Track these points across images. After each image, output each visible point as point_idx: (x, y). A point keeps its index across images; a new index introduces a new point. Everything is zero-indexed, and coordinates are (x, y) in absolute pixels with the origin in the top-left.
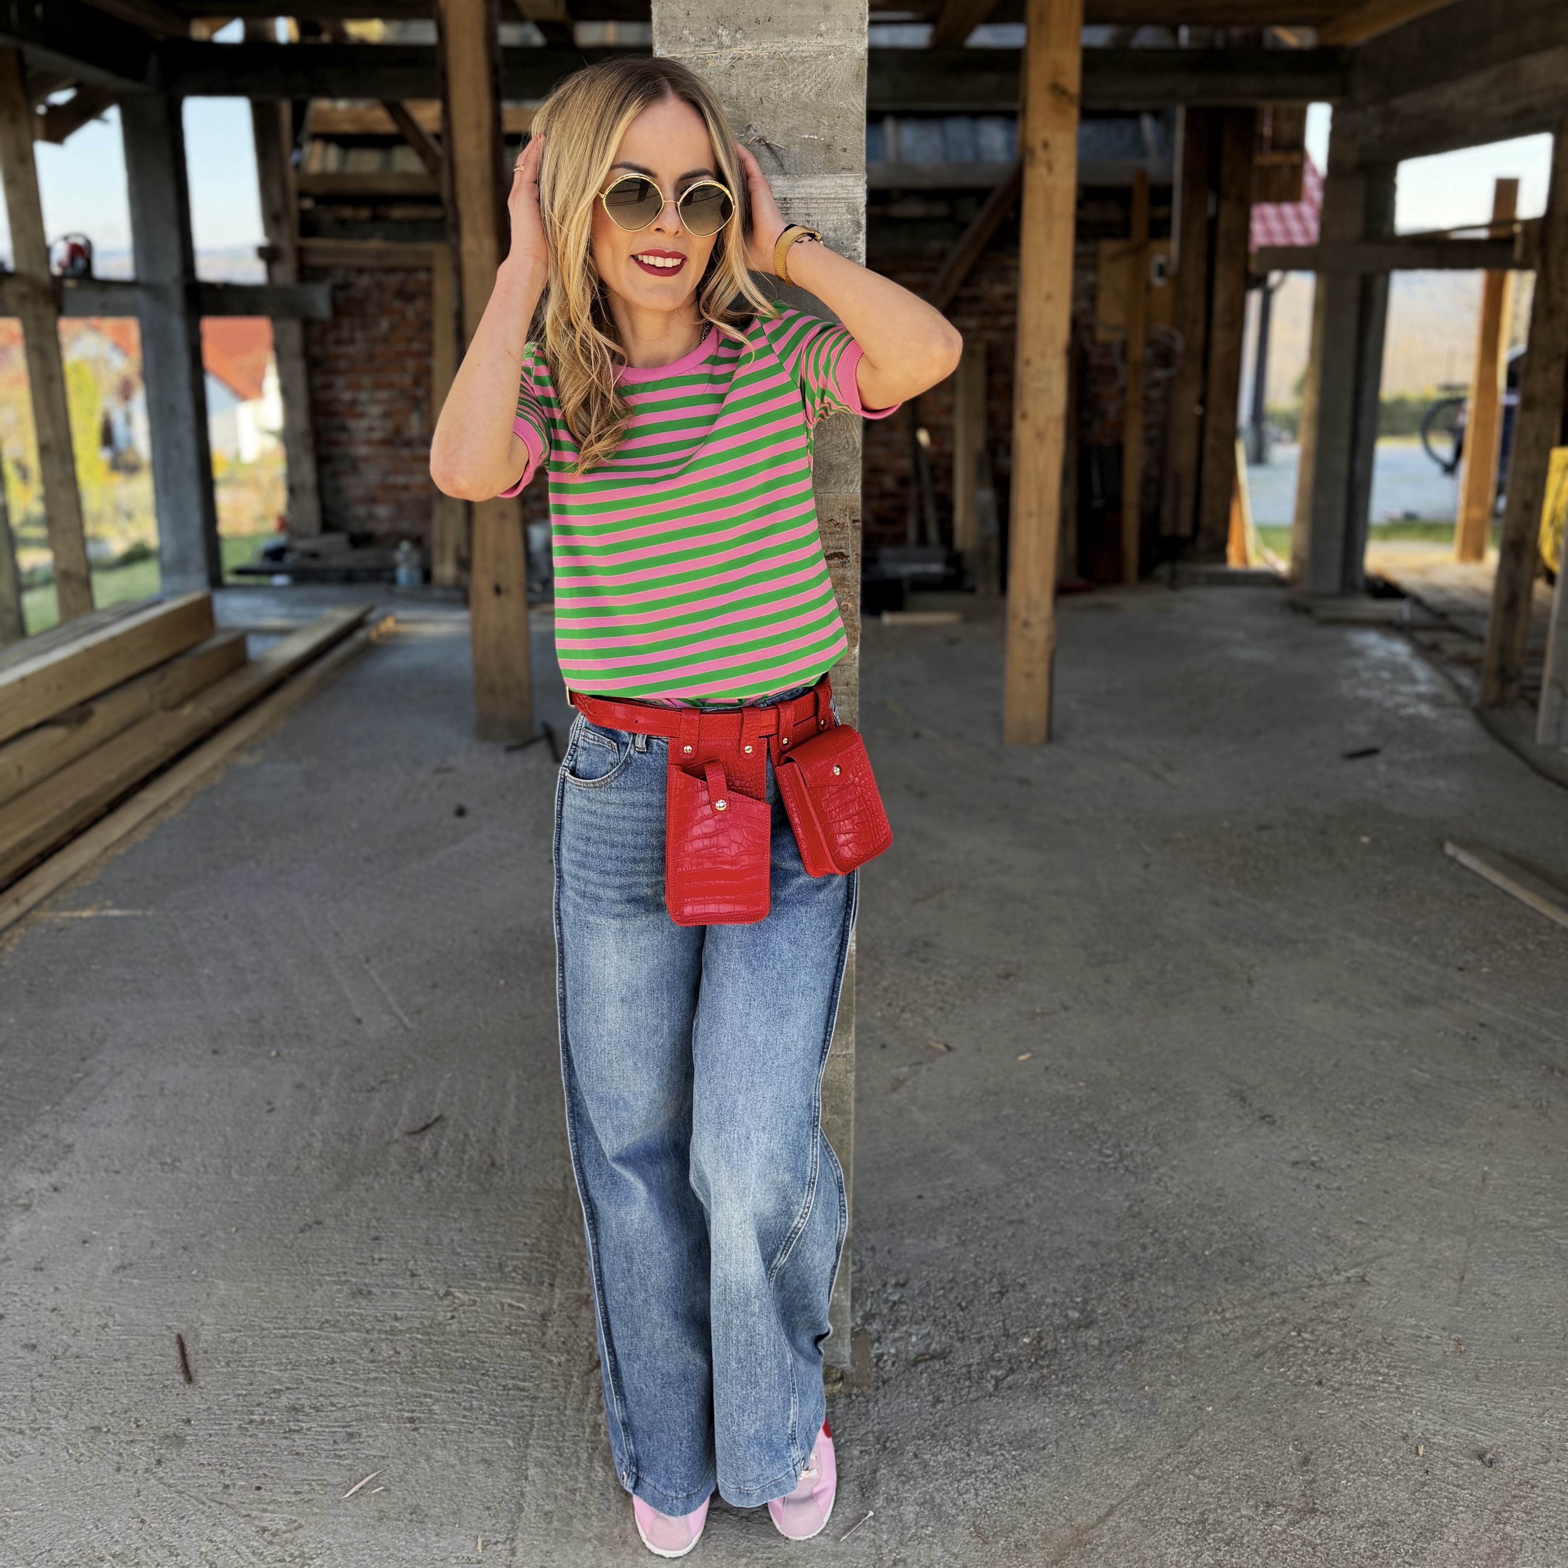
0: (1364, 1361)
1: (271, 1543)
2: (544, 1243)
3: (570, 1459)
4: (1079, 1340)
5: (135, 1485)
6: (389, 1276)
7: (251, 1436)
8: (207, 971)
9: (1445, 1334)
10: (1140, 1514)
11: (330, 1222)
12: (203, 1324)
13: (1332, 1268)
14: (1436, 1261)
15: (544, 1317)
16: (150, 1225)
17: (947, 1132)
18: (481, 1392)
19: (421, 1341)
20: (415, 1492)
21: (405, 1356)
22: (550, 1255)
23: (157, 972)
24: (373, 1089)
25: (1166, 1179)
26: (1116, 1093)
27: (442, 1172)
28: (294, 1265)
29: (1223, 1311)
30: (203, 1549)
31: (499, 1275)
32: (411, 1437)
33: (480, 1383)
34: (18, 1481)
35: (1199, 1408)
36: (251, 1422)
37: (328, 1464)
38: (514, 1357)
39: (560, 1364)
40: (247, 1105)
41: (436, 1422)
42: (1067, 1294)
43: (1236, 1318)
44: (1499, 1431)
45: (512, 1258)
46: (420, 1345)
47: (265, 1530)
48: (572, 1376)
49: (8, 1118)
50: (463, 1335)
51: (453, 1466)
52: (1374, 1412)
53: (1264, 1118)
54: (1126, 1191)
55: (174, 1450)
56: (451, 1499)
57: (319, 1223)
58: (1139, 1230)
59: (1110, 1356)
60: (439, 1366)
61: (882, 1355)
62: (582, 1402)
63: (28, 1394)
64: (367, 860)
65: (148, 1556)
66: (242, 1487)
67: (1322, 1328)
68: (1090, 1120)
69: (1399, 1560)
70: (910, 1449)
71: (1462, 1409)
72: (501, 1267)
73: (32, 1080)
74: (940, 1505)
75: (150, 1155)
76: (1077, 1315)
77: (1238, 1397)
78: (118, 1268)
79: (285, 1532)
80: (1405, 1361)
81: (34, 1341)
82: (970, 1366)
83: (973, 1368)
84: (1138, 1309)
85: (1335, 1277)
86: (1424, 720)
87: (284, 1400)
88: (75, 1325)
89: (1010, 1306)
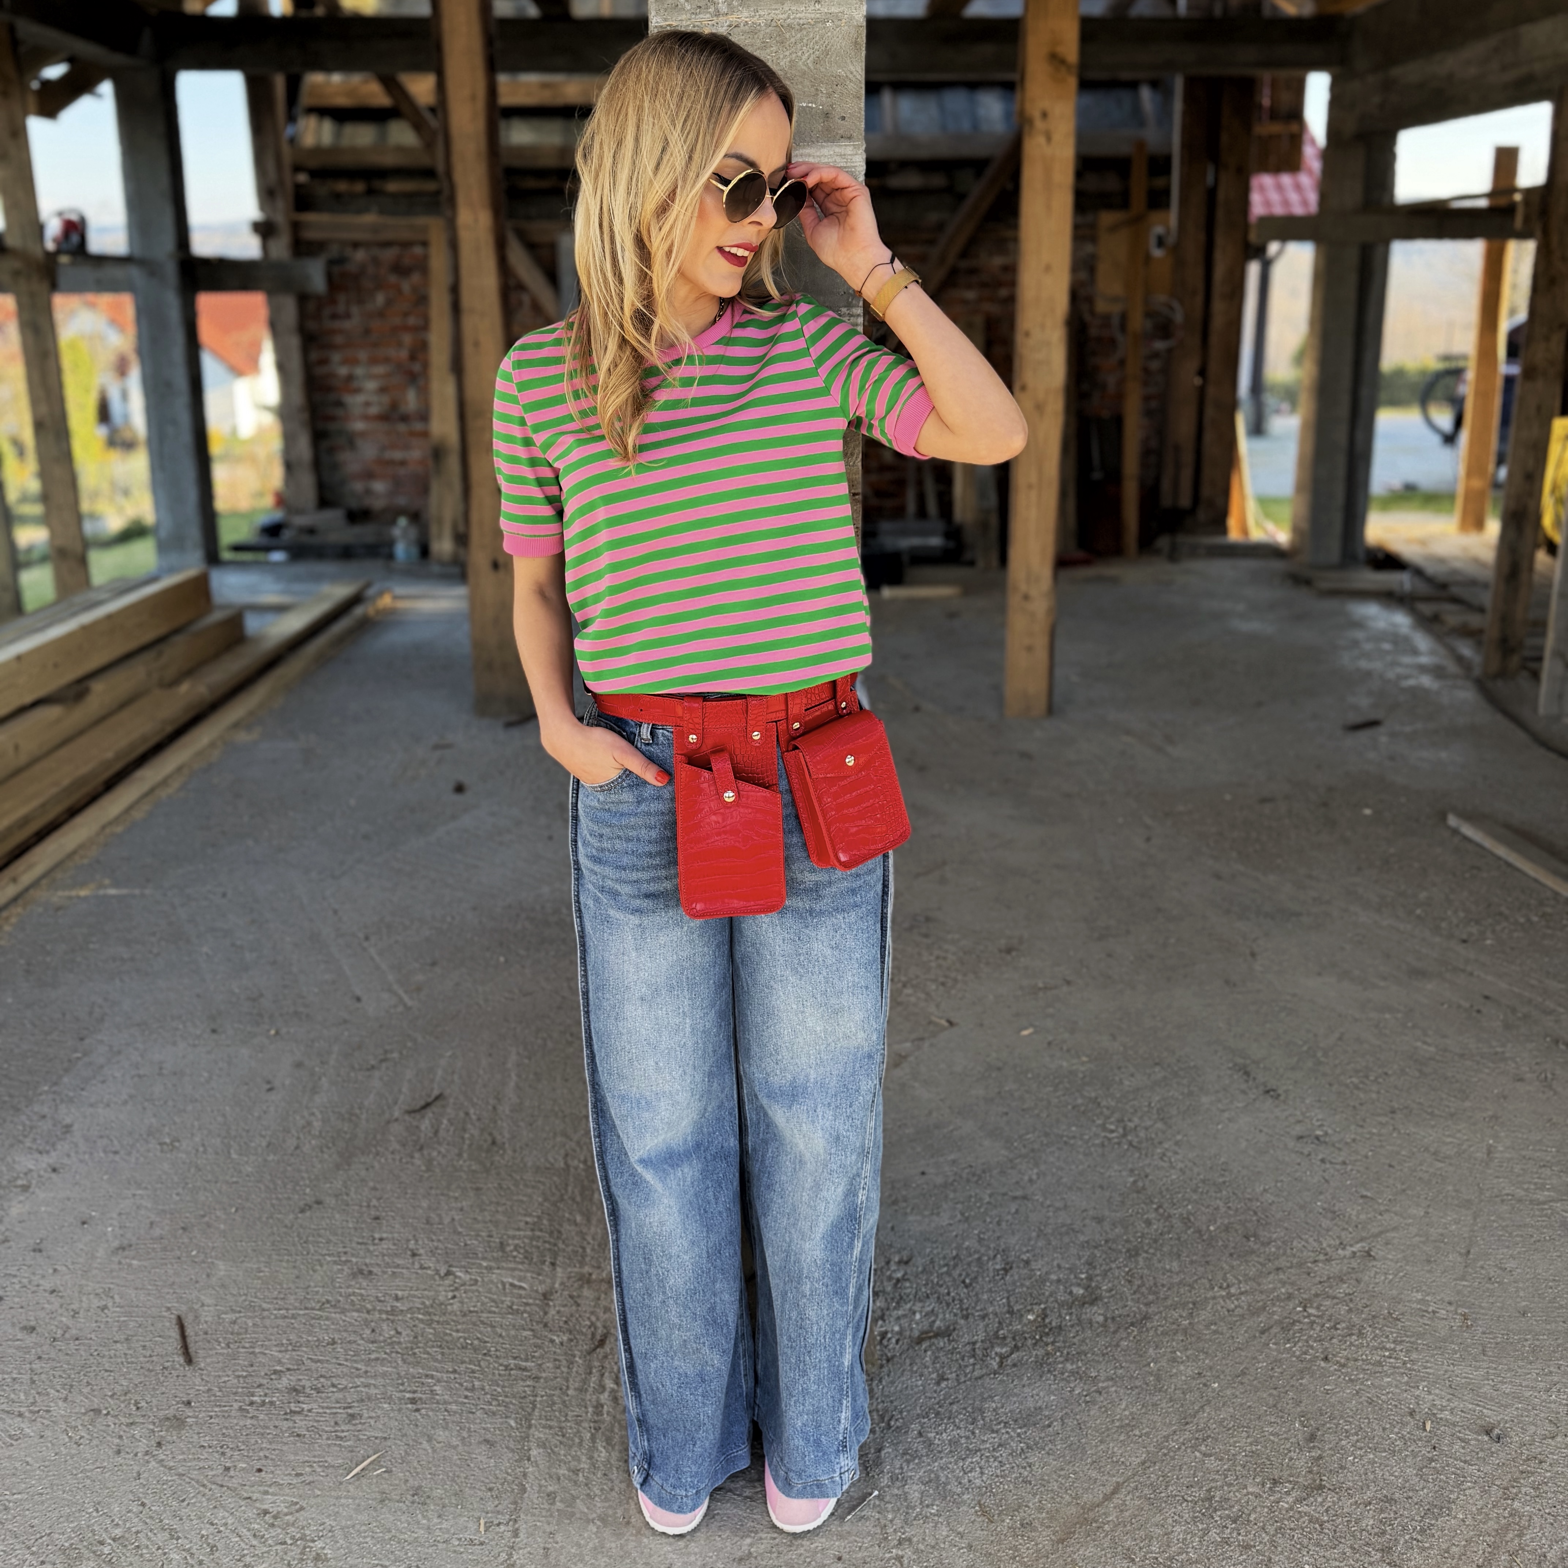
0: (1370, 1337)
1: (272, 1525)
2: (545, 1222)
3: (573, 1440)
4: (1084, 1316)
5: (136, 1468)
6: (389, 1255)
7: (252, 1418)
8: (205, 949)
9: (1452, 1308)
10: (1146, 1491)
11: (330, 1201)
12: (203, 1305)
13: (1338, 1242)
14: (1442, 1235)
15: (546, 1296)
16: (149, 1205)
17: (950, 1108)
18: (482, 1372)
19: (421, 1321)
20: (418, 1473)
21: (406, 1336)
22: (551, 1233)
23: (155, 950)
24: (373, 1067)
25: (1169, 1154)
26: (1119, 1068)
27: (443, 1150)
28: (294, 1245)
29: (1228, 1286)
30: (204, 1532)
31: (500, 1254)
32: (412, 1418)
33: (482, 1363)
34: (18, 1465)
36: (252, 1403)
37: (329, 1445)
38: (515, 1337)
39: (562, 1344)
40: (246, 1084)
41: (438, 1403)
42: (1071, 1270)
43: (1242, 1293)
44: (1506, 1406)
45: (514, 1237)
46: (422, 1326)
47: (266, 1512)
48: (574, 1356)
49: (6, 1098)
50: (465, 1315)
51: (455, 1447)
52: (1381, 1388)
53: (1268, 1092)
54: (1130, 1166)
55: (174, 1433)
56: (453, 1480)
57: (319, 1202)
58: (1143, 1205)
59: (1115, 1332)
60: (440, 1346)
61: (886, 1333)
62: (585, 1381)
63: (27, 1377)
64: (366, 837)
65: (149, 1539)
66: (243, 1469)
67: (1328, 1303)
68: (1093, 1095)
69: (1407, 1537)
70: (915, 1427)
71: (1469, 1384)
72: (502, 1246)
73: (30, 1061)
74: (946, 1484)
75: (148, 1135)
76: (1081, 1291)
77: (1243, 1373)
78: (118, 1249)
79: (286, 1515)
80: (1411, 1336)
81: (33, 1323)
82: (974, 1343)
83: (977, 1346)
84: (1143, 1285)
85: (1340, 1252)
86: (1426, 691)
87: (285, 1382)
88: (74, 1307)
89: (1014, 1283)
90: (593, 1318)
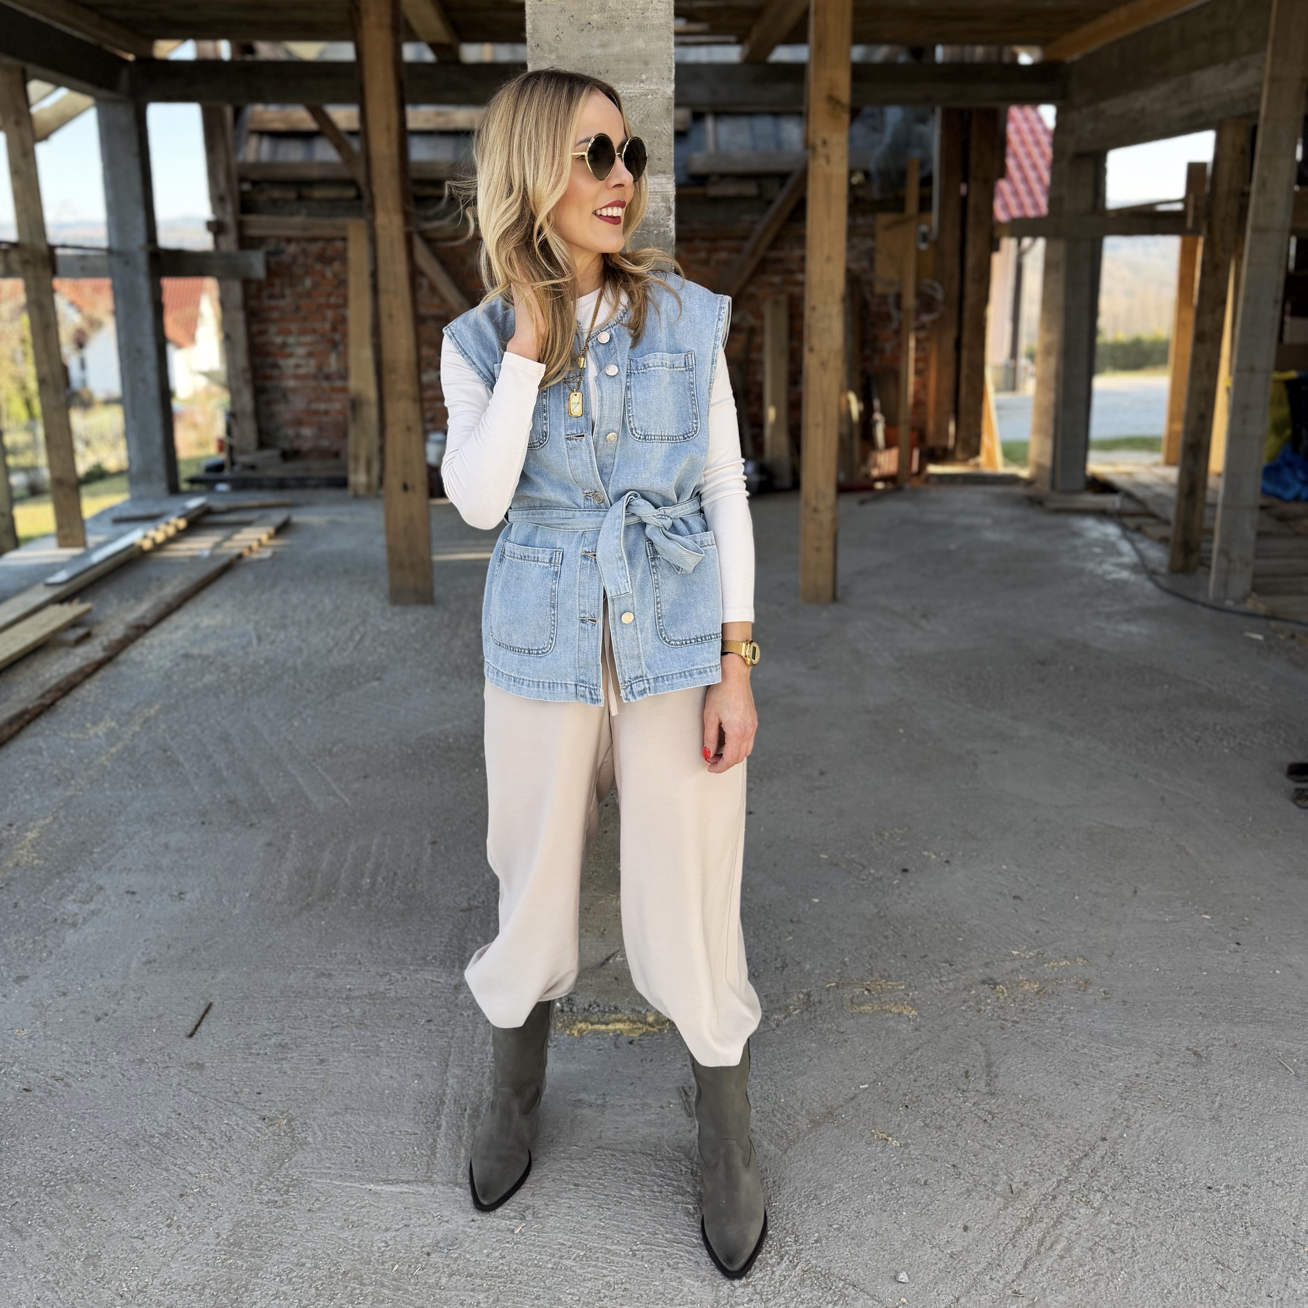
6: (343, 964)
7: (251, 1062)
16: (166, 934)
18: (413, 1034)
19: (368, 1004)
21: (357, 1012)
22: (459, 948)
24: (324, 845)
27: (379, 897)
31: (423, 962)
32: (364, 1061)
33: (412, 1029)
36: (251, 1054)
37: (307, 1078)
38: (435, 1013)
41: (382, 1052)
45: (432, 951)
47: (265, 1117)
50: (399, 1000)
51: (395, 1078)
54: (875, 902)
55: (197, 1072)
56: (395, 1097)
58: (883, 927)
60: (382, 1019)
65: (185, 1134)
66: (247, 1092)
72: (424, 956)
75: (161, 891)
78: (146, 962)
87: (273, 1041)
89: (789, 975)
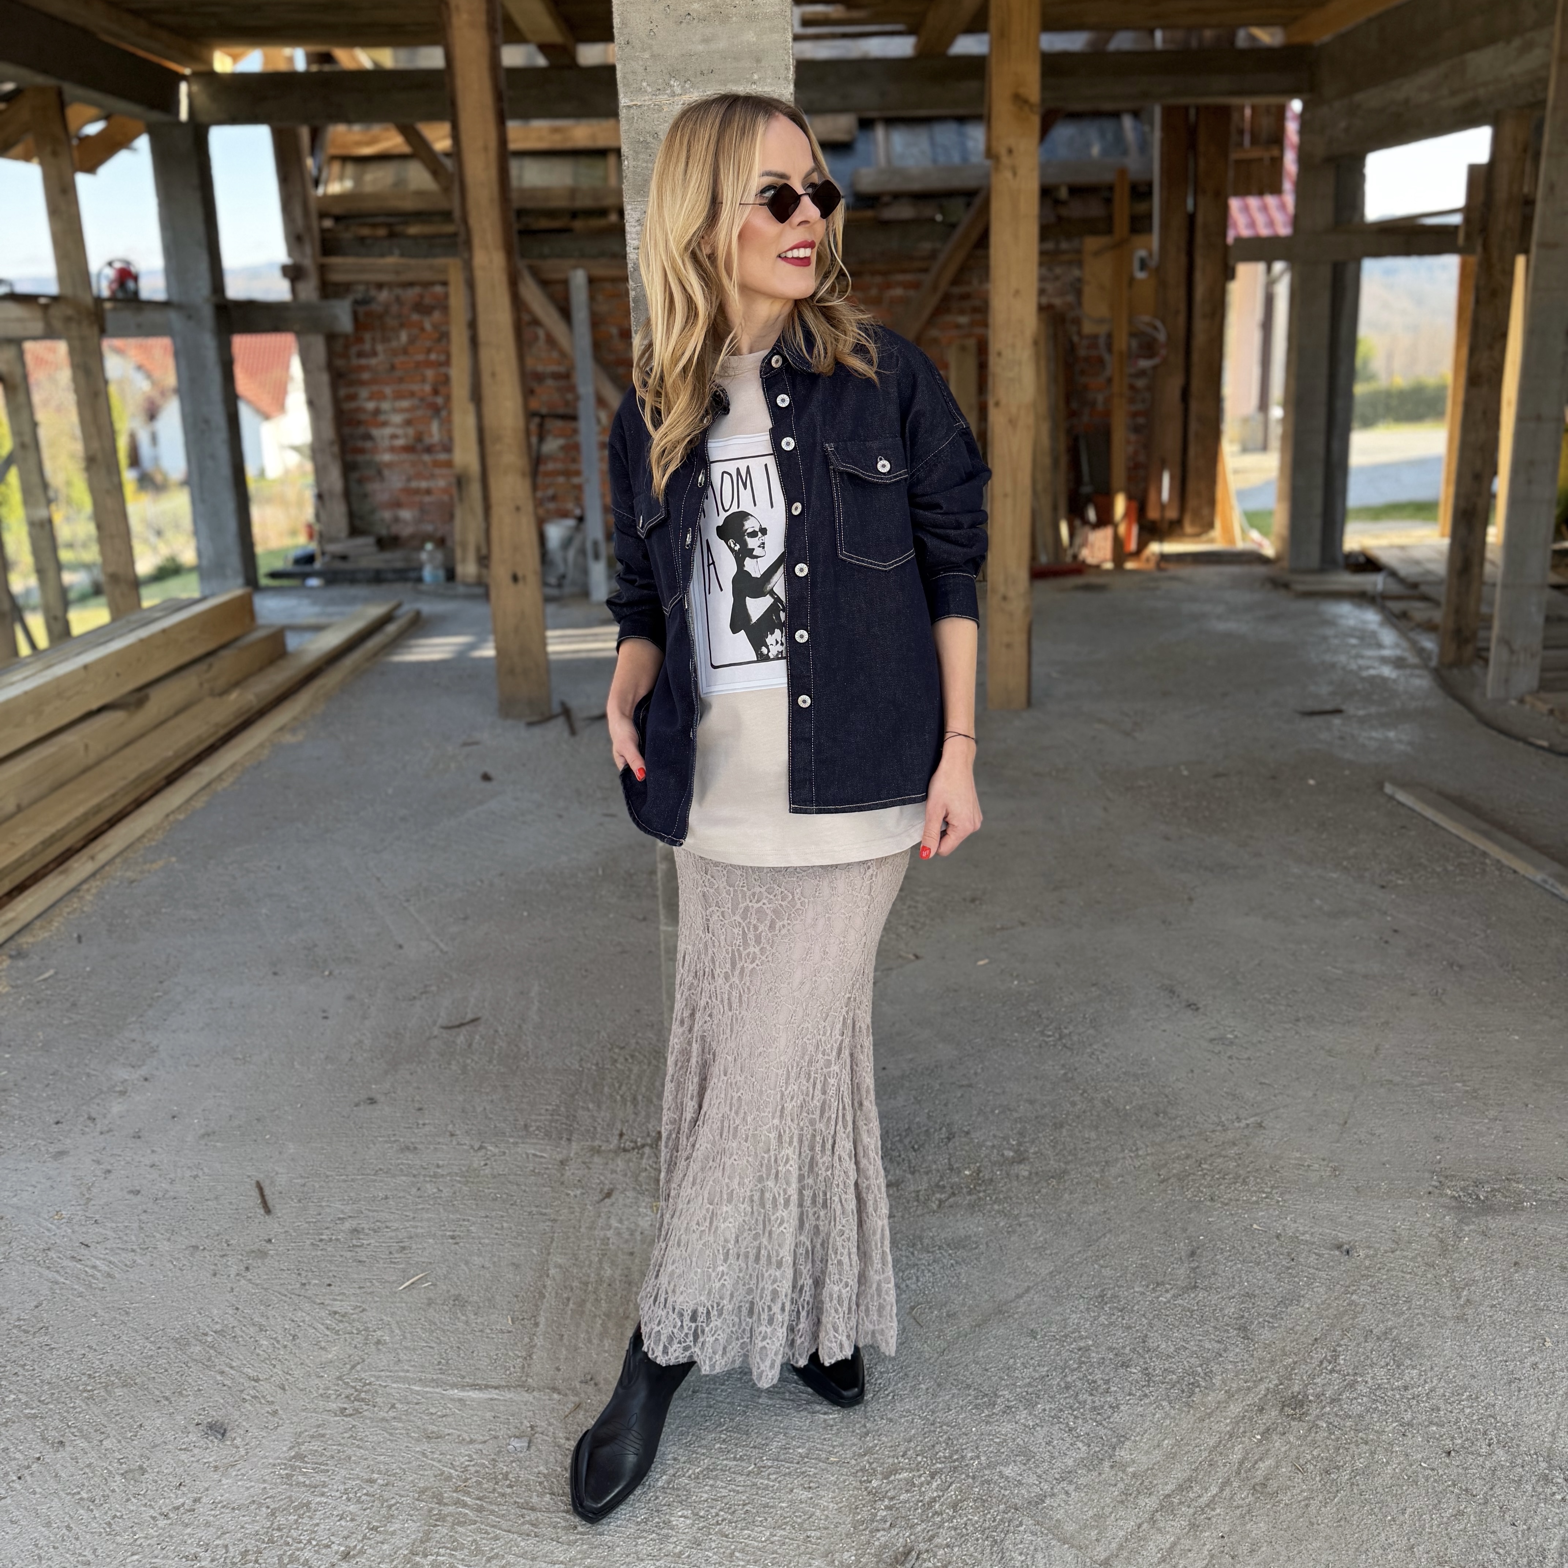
0: (1252, 1183)
1: (341, 1321)
2: (562, 1109)
4: (1012, 1172)
5: (230, 1285)
6: (431, 1136)
7: (322, 1250)
8: (264, 911)
9: (1325, 1163)
10: (1051, 1291)
11: (381, 1098)
12: (277, 1174)
13: (1235, 1117)
14: (1325, 1110)
15: (562, 1162)
16: (228, 1103)
17: (911, 1020)
18: (510, 1216)
19: (459, 1182)
20: (457, 1286)
21: (446, 1192)
22: (567, 1117)
23: (220, 913)
24: (414, 998)
25: (1097, 1053)
26: (1061, 988)
27: (476, 1058)
28: (351, 1130)
29: (1137, 1150)
30: (286, 1326)
31: (524, 1133)
32: (452, 1249)
33: (509, 1211)
34: (134, 1284)
35: (1109, 1219)
36: (321, 1240)
37: (385, 1268)
38: (537, 1192)
39: (576, 1196)
40: (306, 1013)
41: (473, 1238)
42: (1006, 1138)
43: (1148, 1154)
44: (1357, 1231)
45: (536, 1121)
46: (459, 1185)
47: (335, 1313)
48: (586, 1204)
49: (100, 1027)
50: (495, 1177)
51: (488, 1268)
52: (1255, 1219)
53: (1189, 1006)
54: (1062, 1062)
55: (259, 1261)
56: (487, 1291)
57: (370, 1099)
58: (1070, 1091)
59: (1036, 1183)
60: (475, 1199)
62: (593, 1222)
63: (137, 1225)
64: (403, 819)
65: (243, 1331)
66: (316, 1284)
67: (1220, 1160)
68: (1035, 1009)
71: (1330, 1215)
72: (526, 1126)
73: (118, 999)
75: (224, 1053)
76: (1011, 1154)
77: (1142, 1211)
78: (204, 1135)
79: (352, 1314)
80: (1286, 1183)
81: (138, 1188)
82: (918, 1191)
83: (921, 1193)
84: (1064, 1149)
85: (1236, 1124)
86: (1384, 680)
87: (347, 1225)
88: (172, 1176)
89: (955, 1148)
90: (602, 1178)
